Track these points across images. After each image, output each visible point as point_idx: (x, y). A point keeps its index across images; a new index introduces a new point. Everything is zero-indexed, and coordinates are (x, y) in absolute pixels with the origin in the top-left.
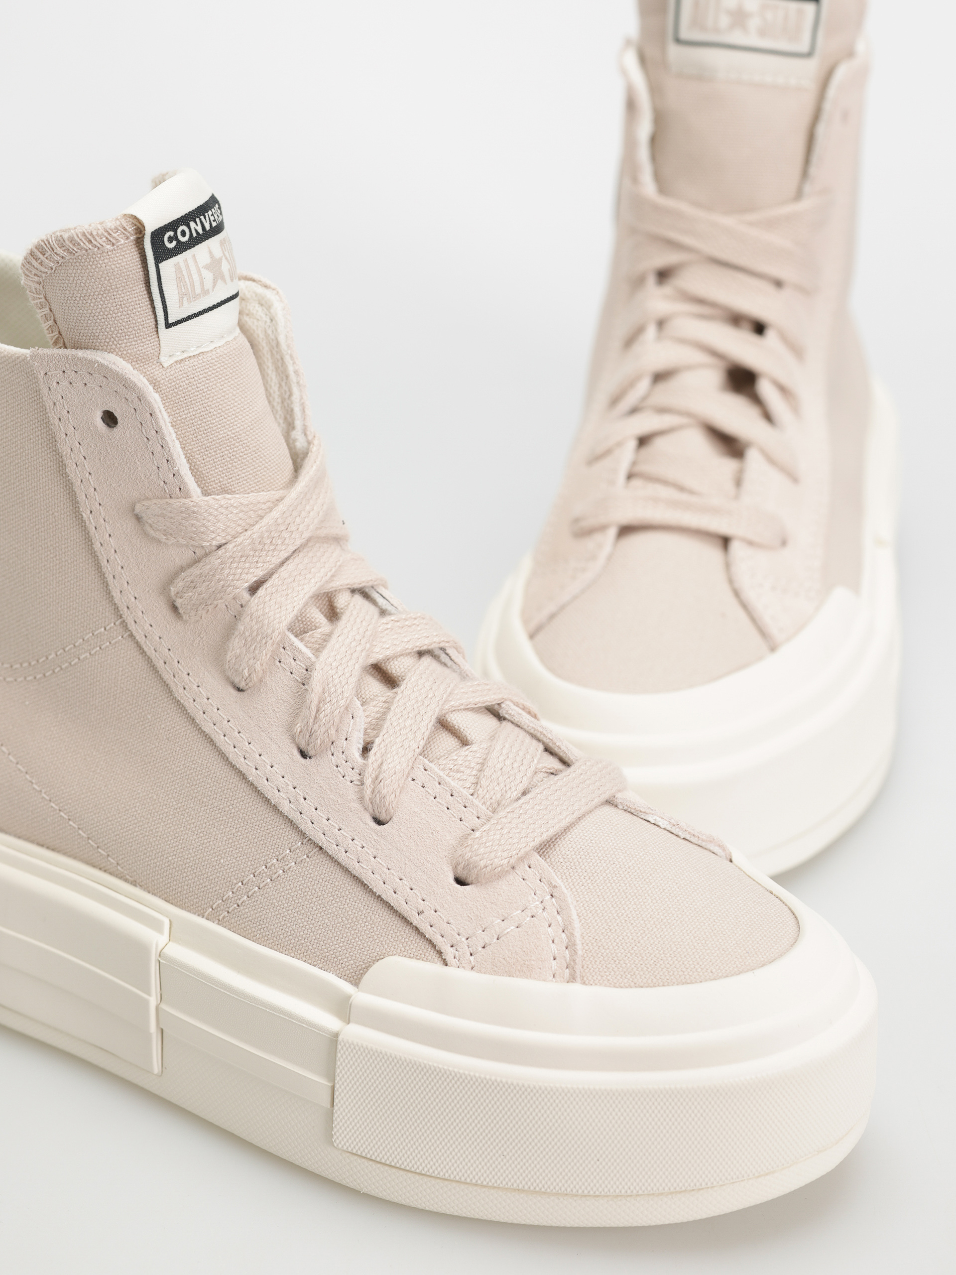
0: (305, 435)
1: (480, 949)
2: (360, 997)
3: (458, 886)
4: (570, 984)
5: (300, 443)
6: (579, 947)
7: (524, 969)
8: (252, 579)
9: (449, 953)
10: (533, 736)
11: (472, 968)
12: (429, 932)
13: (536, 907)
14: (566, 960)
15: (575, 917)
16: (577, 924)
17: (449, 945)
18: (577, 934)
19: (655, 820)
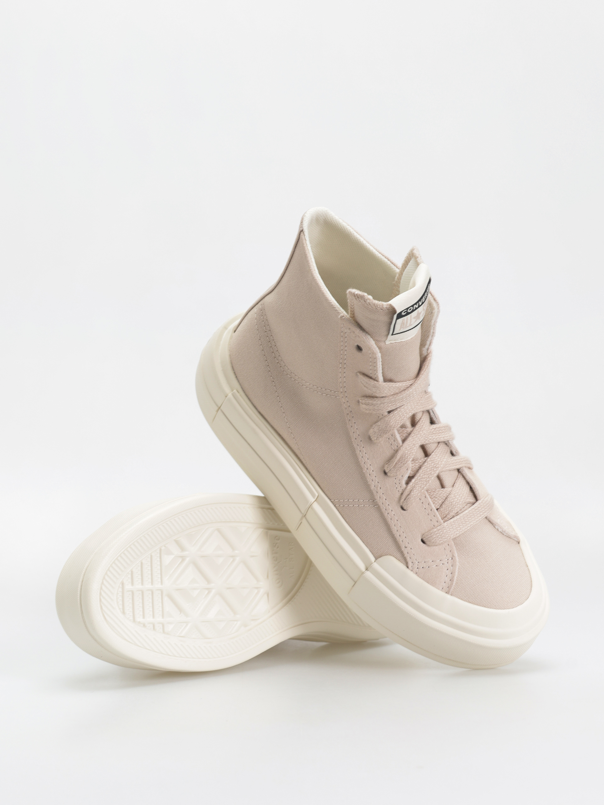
0: (428, 350)
1: (422, 568)
2: (376, 566)
3: (422, 543)
4: (446, 594)
5: (425, 353)
6: (454, 583)
7: (433, 584)
8: (390, 409)
9: (410, 564)
10: (468, 483)
11: (416, 573)
12: (406, 555)
13: (445, 561)
14: (448, 585)
15: (457, 570)
16: (456, 573)
17: (411, 562)
18: (455, 577)
19: (498, 528)
